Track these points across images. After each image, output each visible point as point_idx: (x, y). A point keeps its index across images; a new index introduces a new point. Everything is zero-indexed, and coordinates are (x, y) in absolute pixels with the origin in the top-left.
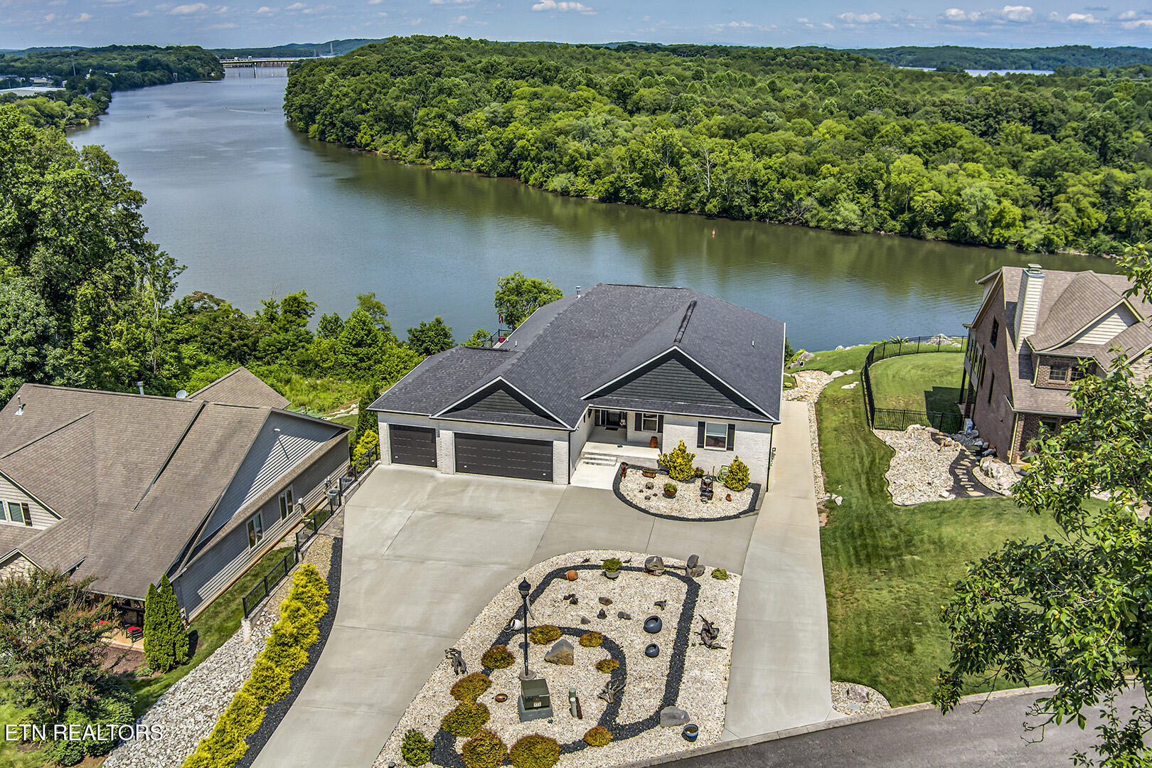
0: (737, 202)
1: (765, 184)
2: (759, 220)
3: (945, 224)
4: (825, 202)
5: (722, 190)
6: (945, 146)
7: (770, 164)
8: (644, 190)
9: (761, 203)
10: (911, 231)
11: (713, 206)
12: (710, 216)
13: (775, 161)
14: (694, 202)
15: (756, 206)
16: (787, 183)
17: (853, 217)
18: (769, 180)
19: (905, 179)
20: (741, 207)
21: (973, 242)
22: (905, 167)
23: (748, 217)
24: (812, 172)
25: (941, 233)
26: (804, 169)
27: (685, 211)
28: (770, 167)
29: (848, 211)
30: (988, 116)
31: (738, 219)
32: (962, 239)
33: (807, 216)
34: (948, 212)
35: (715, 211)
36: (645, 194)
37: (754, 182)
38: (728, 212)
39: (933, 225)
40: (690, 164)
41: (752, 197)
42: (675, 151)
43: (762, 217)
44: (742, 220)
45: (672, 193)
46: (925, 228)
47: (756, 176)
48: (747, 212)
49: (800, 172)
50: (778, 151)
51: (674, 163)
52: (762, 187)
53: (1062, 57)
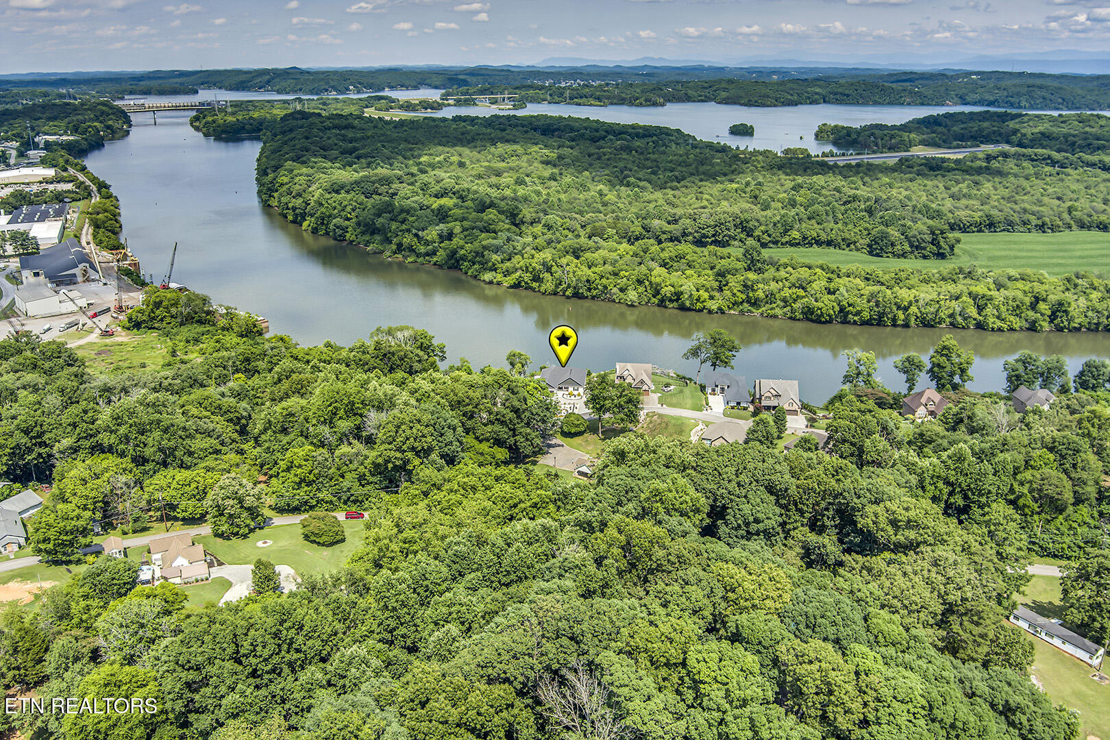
0: (581, 291)
3: (677, 300)
4: (622, 290)
5: (573, 284)
6: (681, 258)
7: (596, 271)
8: (534, 283)
9: (592, 291)
10: (662, 304)
11: (569, 292)
12: (568, 297)
13: (598, 270)
14: (560, 290)
15: (590, 292)
16: (604, 281)
17: (635, 299)
18: (596, 279)
19: (658, 280)
20: (583, 293)
21: (689, 309)
22: (659, 273)
23: (587, 297)
24: (616, 274)
25: (675, 304)
26: (612, 274)
27: (555, 294)
28: (596, 273)
29: (632, 295)
31: (582, 298)
32: (683, 308)
33: (615, 297)
34: (678, 295)
35: (570, 294)
36: (535, 285)
37: (588, 281)
38: (577, 295)
39: (671, 301)
40: (557, 271)
41: (588, 288)
42: (549, 264)
43: (593, 298)
44: (584, 298)
45: (549, 285)
46: (667, 303)
47: (589, 278)
48: (586, 295)
49: (610, 275)
51: (549, 271)
52: (593, 283)
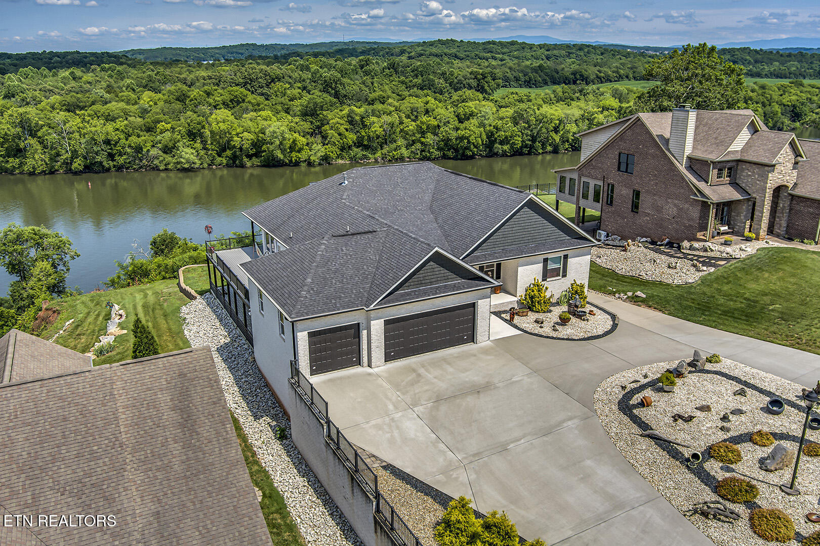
0: (98, 159)
1: (117, 143)
2: (117, 171)
3: (257, 155)
4: (167, 150)
5: (81, 151)
6: (238, 103)
7: (116, 127)
8: (11, 160)
9: (117, 158)
10: (235, 162)
11: (77, 164)
12: (76, 173)
13: (121, 124)
14: (59, 163)
15: (113, 160)
16: (134, 139)
17: (193, 158)
18: (120, 139)
19: (223, 126)
20: (101, 163)
21: (278, 164)
22: (221, 119)
23: (108, 170)
24: (149, 130)
25: (256, 161)
26: (144, 128)
27: (52, 172)
28: (118, 129)
29: (188, 154)
30: (246, 83)
31: (100, 172)
32: (272, 163)
33: (156, 162)
34: (257, 145)
35: (81, 168)
36: (13, 162)
37: (107, 142)
38: (90, 168)
39: (250, 157)
40: (49, 134)
41: (109, 154)
42: (33, 125)
43: (119, 168)
44: (103, 172)
45: (37, 158)
46: (245, 159)
47: (109, 137)
48: (107, 166)
49: (141, 130)
50: (120, 117)
51: (33, 134)
52: (115, 145)
53: (240, 51)
